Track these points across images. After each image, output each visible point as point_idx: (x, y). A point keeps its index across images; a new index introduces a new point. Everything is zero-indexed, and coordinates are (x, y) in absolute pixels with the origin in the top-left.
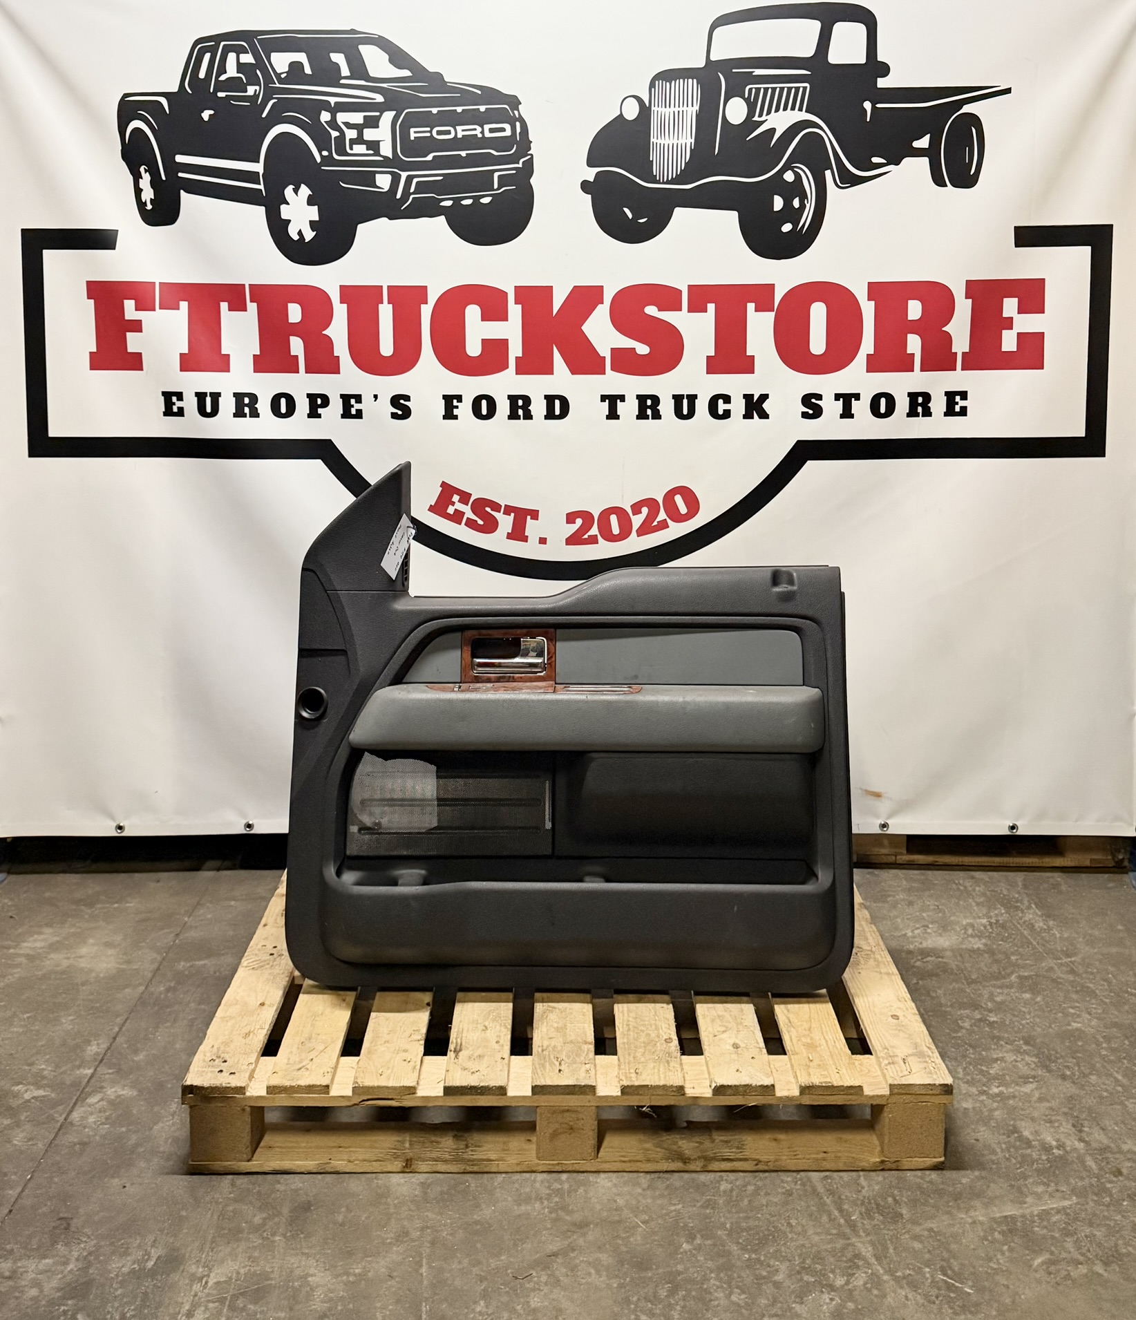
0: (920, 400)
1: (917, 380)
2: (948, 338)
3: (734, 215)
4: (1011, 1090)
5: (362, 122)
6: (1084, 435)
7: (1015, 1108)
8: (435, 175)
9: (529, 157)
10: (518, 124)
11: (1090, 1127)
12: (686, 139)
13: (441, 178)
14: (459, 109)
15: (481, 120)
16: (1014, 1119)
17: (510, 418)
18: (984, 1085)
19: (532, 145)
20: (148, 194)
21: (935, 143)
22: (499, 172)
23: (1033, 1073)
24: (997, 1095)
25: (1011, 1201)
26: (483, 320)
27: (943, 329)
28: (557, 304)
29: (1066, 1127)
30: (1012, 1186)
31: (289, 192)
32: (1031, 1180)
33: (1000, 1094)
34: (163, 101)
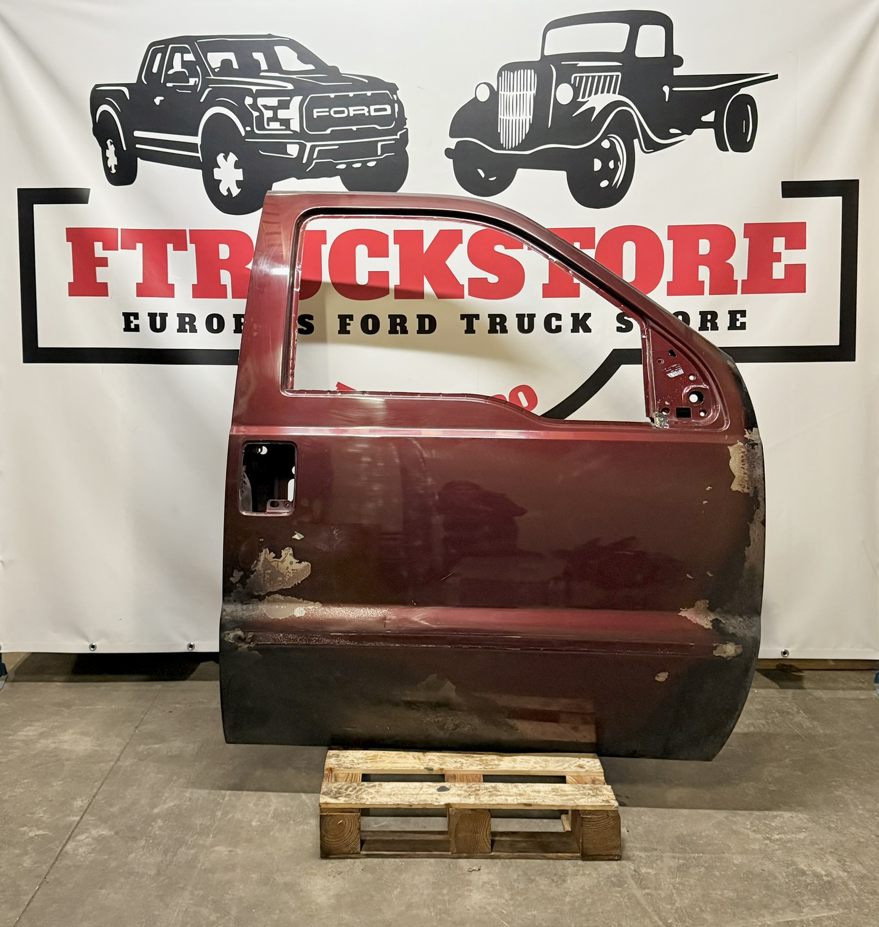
0: (709, 317)
1: (706, 302)
2: (731, 269)
3: (563, 174)
4: (789, 837)
5: (276, 105)
6: (838, 344)
7: (792, 849)
8: (333, 145)
9: (405, 130)
10: (396, 105)
11: (851, 862)
12: (526, 116)
13: (337, 147)
14: (351, 94)
15: (367, 102)
16: (792, 857)
17: (390, 332)
18: (768, 833)
19: (407, 121)
20: (113, 161)
21: (719, 117)
22: (382, 142)
23: (805, 825)
24: (777, 840)
25: (793, 911)
26: (369, 256)
27: (727, 262)
28: (427, 243)
29: (832, 861)
30: (793, 901)
31: (220, 158)
32: (806, 897)
33: (780, 839)
34: (125, 90)
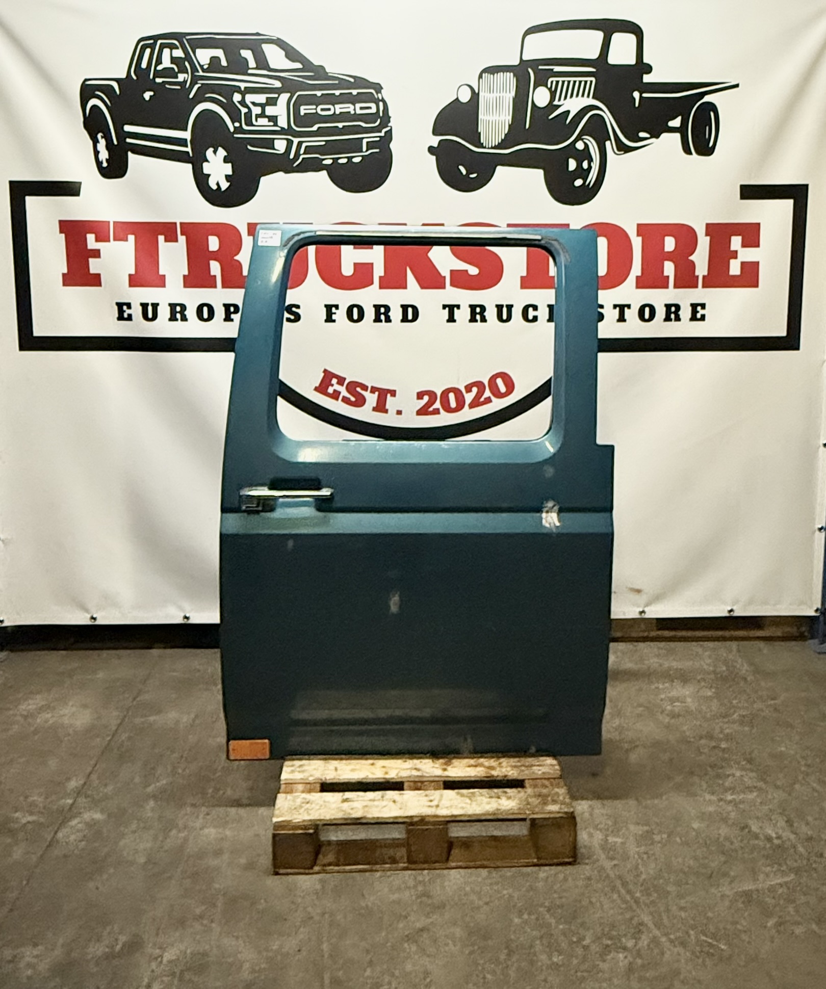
0: (673, 309)
1: (671, 295)
2: (693, 265)
3: (540, 172)
4: (741, 797)
5: (264, 101)
6: (785, 335)
7: (745, 810)
8: (319, 141)
9: (388, 129)
10: (381, 104)
11: (798, 823)
12: (505, 117)
13: (323, 143)
14: (337, 93)
15: (353, 100)
16: (745, 819)
17: (375, 321)
18: (722, 794)
19: (391, 119)
20: (104, 156)
21: (684, 123)
22: (367, 138)
25: (748, 879)
27: (689, 258)
29: (782, 823)
30: (748, 868)
31: (209, 153)
32: (761, 863)
33: (733, 800)
34: (115, 85)
